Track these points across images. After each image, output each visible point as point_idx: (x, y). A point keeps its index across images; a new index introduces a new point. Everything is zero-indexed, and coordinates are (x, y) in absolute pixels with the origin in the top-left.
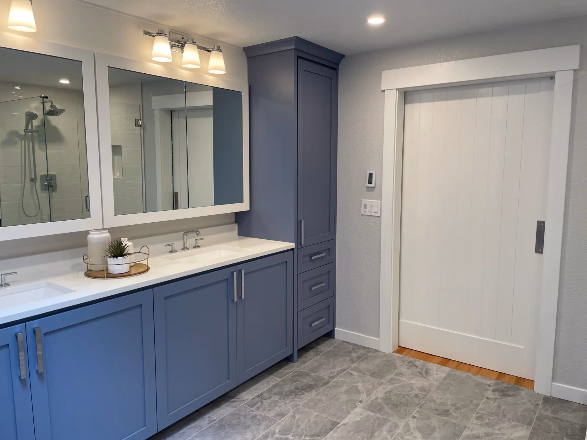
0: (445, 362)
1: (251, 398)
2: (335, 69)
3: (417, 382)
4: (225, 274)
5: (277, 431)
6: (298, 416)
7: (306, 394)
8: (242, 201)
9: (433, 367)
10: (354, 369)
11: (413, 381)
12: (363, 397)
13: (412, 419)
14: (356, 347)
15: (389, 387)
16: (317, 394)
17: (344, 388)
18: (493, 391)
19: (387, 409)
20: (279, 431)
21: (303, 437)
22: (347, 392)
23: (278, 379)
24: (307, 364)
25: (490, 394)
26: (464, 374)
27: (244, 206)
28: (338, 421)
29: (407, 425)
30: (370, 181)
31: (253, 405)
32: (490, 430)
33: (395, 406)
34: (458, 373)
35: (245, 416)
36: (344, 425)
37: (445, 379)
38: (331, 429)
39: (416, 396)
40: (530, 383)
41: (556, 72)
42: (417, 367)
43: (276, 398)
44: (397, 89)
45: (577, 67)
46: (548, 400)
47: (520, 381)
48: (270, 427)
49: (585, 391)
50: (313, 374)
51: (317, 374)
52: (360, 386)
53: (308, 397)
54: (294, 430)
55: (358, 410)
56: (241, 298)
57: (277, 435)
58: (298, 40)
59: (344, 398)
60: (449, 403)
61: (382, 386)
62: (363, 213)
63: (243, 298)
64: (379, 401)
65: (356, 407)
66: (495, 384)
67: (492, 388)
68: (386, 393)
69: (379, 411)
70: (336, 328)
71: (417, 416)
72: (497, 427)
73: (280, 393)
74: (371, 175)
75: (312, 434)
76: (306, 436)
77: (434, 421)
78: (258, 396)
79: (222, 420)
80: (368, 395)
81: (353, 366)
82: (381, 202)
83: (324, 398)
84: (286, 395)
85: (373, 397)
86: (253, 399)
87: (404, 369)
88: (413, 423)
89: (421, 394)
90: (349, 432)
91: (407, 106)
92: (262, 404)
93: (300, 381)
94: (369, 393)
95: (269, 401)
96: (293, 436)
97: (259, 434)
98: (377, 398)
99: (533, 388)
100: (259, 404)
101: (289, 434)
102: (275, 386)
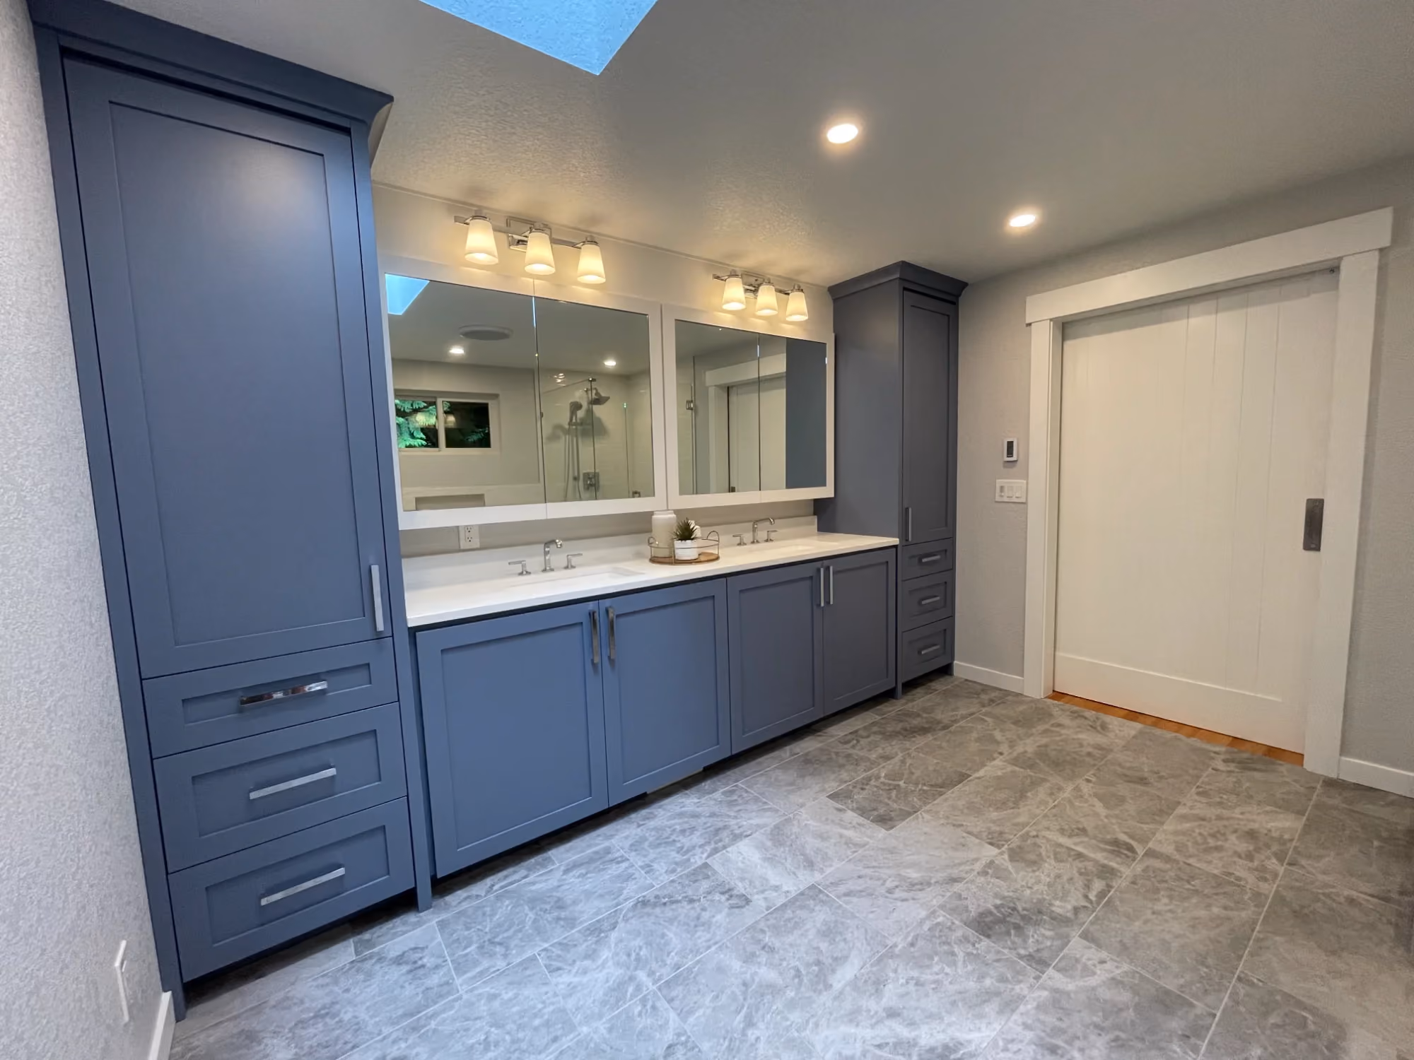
0: (1133, 715)
1: (842, 734)
2: (955, 304)
4: (808, 571)
5: (883, 775)
6: (909, 761)
7: (918, 737)
8: (824, 484)
9: (1113, 722)
10: (986, 714)
11: (1081, 736)
12: (1004, 748)
13: (1084, 782)
14: (986, 689)
15: (1044, 741)
16: (935, 739)
17: (975, 735)
18: (1225, 761)
19: (1043, 766)
20: (886, 776)
21: (920, 786)
22: (978, 740)
23: (877, 716)
24: (915, 703)
25: (1219, 764)
26: (1169, 735)
27: (827, 492)
28: (968, 772)
29: (1077, 789)
30: (1010, 453)
31: (845, 743)
32: (1223, 812)
33: (1056, 764)
34: (1158, 732)
35: (837, 754)
36: (979, 778)
37: (1135, 737)
38: (960, 782)
39: (1089, 754)
40: (1296, 757)
41: (1340, 259)
42: (1086, 718)
43: (878, 737)
44: (1051, 320)
45: (1386, 244)
46: (1332, 784)
47: (1274, 753)
48: (872, 769)
49: (1411, 774)
50: (926, 715)
51: (932, 715)
52: (998, 735)
53: (921, 741)
54: (905, 776)
55: (997, 762)
56: (829, 602)
57: (882, 780)
58: (904, 265)
59: (974, 747)
60: (1146, 770)
61: (1032, 738)
62: (998, 499)
63: (831, 603)
64: (1029, 755)
65: (994, 759)
66: (1226, 752)
67: (1222, 757)
68: (1039, 746)
69: (1031, 767)
70: (955, 662)
71: (1094, 779)
72: (1238, 810)
73: (880, 733)
74: (1010, 445)
75: (933, 783)
76: (924, 785)
77: (1123, 789)
78: (852, 733)
79: (807, 754)
80: (1011, 747)
81: (984, 710)
82: (1027, 483)
83: (944, 744)
84: (890, 736)
85: (1019, 749)
86: (846, 735)
87: (1066, 721)
88: (1086, 789)
89: (1097, 753)
90: (987, 787)
91: (1068, 344)
92: (858, 742)
93: (908, 722)
94: (1012, 745)
95: (868, 740)
96: (905, 783)
97: (858, 776)
98: (1025, 752)
99: (1302, 765)
100: (855, 742)
101: (900, 780)
102: (874, 724)
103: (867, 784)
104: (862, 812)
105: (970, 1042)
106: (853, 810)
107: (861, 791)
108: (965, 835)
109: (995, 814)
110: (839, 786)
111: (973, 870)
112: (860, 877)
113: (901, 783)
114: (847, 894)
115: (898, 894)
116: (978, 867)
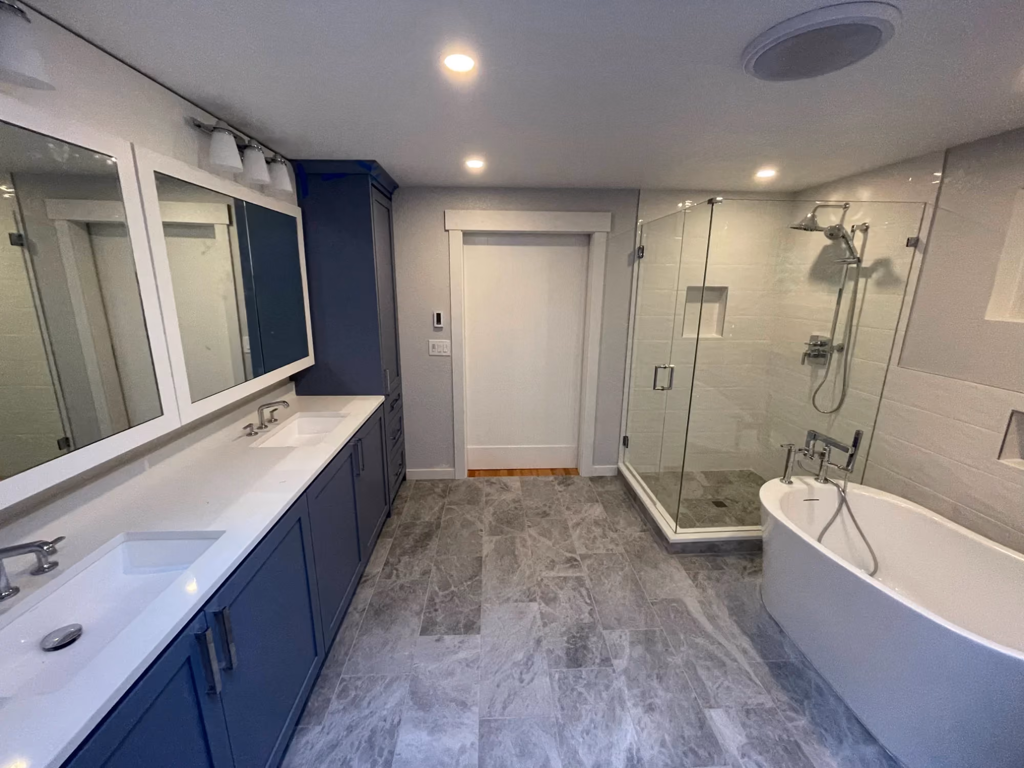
0: (511, 472)
1: (381, 570)
2: (390, 199)
3: (508, 496)
5: (437, 589)
6: (442, 567)
7: (430, 543)
8: (307, 355)
9: (506, 479)
10: (450, 504)
11: (503, 497)
12: (479, 525)
13: (529, 529)
14: (434, 483)
15: (491, 509)
16: (440, 539)
17: (458, 524)
18: (559, 484)
19: (506, 529)
20: (439, 589)
21: (465, 584)
22: (463, 526)
23: (389, 540)
24: (404, 514)
25: (558, 488)
27: (310, 361)
28: (479, 555)
29: (530, 536)
30: (439, 321)
31: (389, 576)
32: (580, 516)
33: (509, 523)
34: (526, 478)
35: (392, 590)
36: (487, 556)
37: (522, 486)
38: (481, 566)
39: (516, 508)
40: (576, 471)
41: (594, 232)
42: (495, 484)
43: (405, 559)
44: (462, 231)
45: (609, 230)
46: (593, 479)
47: (567, 471)
48: (426, 588)
50: (418, 522)
51: (422, 520)
52: (469, 517)
53: (434, 544)
54: (451, 581)
55: (486, 538)
57: (440, 593)
59: (465, 533)
60: (541, 505)
61: (485, 510)
62: (431, 353)
64: (494, 523)
65: (482, 537)
66: (556, 479)
68: (493, 515)
69: (501, 532)
70: (407, 470)
71: (530, 524)
72: (583, 511)
73: (404, 553)
74: (439, 315)
75: (469, 576)
76: (466, 581)
77: (544, 523)
78: (385, 565)
79: (371, 605)
80: (482, 522)
81: (446, 500)
82: (451, 342)
83: (448, 540)
84: (412, 552)
85: (486, 522)
86: (383, 569)
87: (488, 489)
88: (532, 531)
89: (517, 505)
90: (496, 561)
92: (397, 570)
93: (412, 533)
95: (402, 564)
96: (455, 587)
97: (423, 601)
98: (490, 522)
99: (579, 474)
100: (395, 572)
101: (451, 587)
102: (393, 548)
103: (435, 604)
104: (453, 630)
105: (631, 744)
106: (447, 633)
107: (437, 613)
108: (516, 604)
109: (515, 578)
110: (420, 618)
111: (539, 626)
112: (498, 686)
113: (453, 588)
114: (504, 708)
115: (527, 677)
116: (539, 623)
